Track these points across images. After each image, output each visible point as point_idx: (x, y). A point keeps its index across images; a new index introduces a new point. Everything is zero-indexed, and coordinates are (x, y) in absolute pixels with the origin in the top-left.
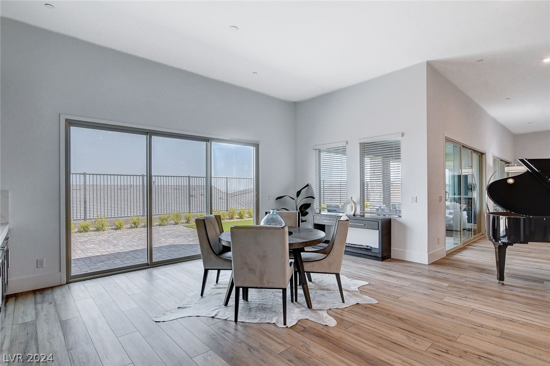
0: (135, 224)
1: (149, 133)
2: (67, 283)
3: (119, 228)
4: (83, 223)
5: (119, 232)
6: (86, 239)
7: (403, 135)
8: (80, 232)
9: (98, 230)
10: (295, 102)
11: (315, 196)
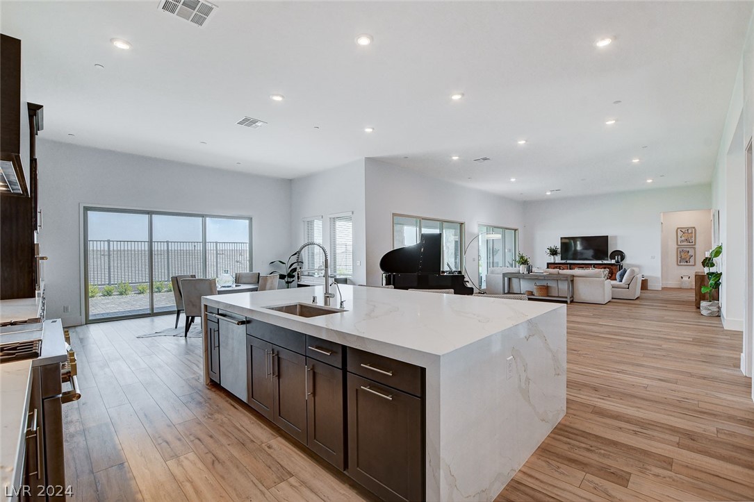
0: (158, 288)
1: (150, 213)
2: (86, 324)
3: (142, 293)
4: (106, 287)
5: (142, 295)
6: (108, 301)
7: (353, 213)
8: (104, 296)
9: (121, 294)
10: (290, 180)
11: (304, 261)
